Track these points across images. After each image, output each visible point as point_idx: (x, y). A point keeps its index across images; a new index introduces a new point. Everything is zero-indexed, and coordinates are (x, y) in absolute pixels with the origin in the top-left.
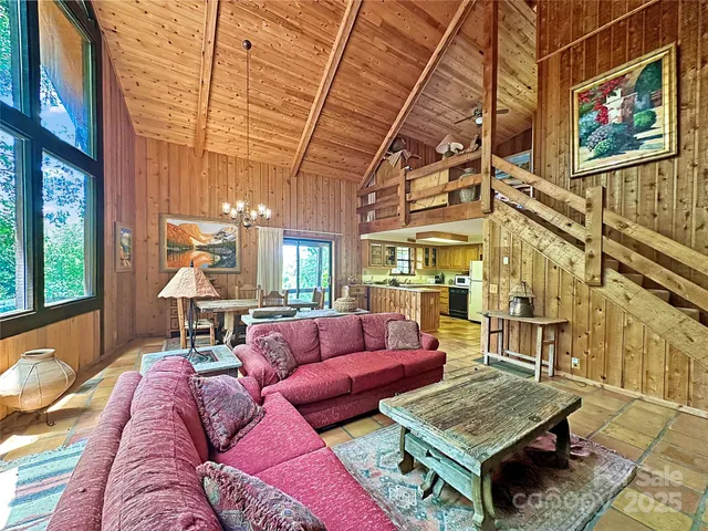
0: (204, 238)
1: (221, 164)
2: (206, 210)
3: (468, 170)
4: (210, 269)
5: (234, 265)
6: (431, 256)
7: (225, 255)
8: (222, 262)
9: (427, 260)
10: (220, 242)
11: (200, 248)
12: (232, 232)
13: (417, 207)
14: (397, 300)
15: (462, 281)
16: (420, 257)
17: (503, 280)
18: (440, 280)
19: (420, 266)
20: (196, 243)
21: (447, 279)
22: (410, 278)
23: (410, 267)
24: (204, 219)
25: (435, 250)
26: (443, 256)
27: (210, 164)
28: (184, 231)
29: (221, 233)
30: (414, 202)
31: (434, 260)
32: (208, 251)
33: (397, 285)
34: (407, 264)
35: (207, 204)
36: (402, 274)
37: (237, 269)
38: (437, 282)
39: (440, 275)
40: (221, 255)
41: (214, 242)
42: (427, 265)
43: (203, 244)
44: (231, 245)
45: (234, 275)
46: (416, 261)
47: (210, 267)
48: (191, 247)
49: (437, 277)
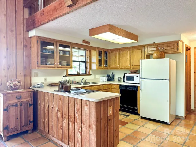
6: (103, 59)
9: (100, 61)
14: (66, 111)
15: (131, 78)
16: (95, 59)
18: (110, 78)
19: (94, 67)
21: (116, 77)
22: (85, 77)
23: (86, 68)
25: (106, 53)
26: (113, 58)
31: (106, 62)
33: (67, 90)
34: (83, 65)
36: (78, 74)
38: (108, 80)
39: (110, 74)
42: (100, 65)
46: (91, 63)
49: (108, 76)
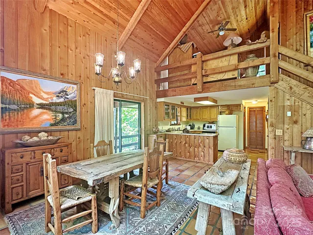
0: (45, 96)
1: (62, 24)
2: (47, 67)
3: (251, 56)
4: (53, 128)
5: (75, 122)
6: (189, 113)
7: (67, 113)
8: (63, 120)
10: (62, 100)
11: (42, 106)
12: (73, 91)
13: (210, 79)
15: (210, 127)
16: (184, 114)
17: (286, 126)
18: (192, 127)
20: (36, 100)
24: (45, 77)
25: (190, 109)
26: (195, 112)
27: (51, 21)
28: (22, 87)
29: (63, 91)
30: (207, 76)
31: (190, 116)
32: (50, 109)
35: (48, 61)
37: (78, 126)
40: (63, 113)
41: (56, 100)
43: (44, 102)
44: (73, 104)
45: (74, 132)
46: (181, 116)
47: (52, 125)
48: (31, 105)
